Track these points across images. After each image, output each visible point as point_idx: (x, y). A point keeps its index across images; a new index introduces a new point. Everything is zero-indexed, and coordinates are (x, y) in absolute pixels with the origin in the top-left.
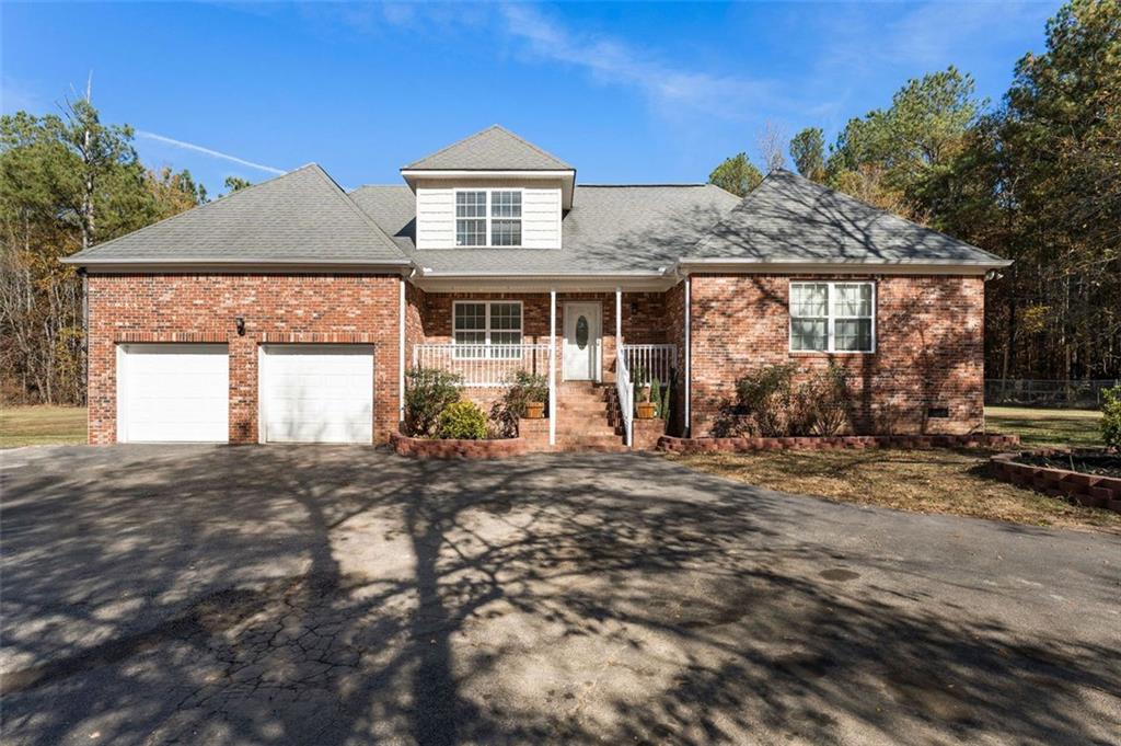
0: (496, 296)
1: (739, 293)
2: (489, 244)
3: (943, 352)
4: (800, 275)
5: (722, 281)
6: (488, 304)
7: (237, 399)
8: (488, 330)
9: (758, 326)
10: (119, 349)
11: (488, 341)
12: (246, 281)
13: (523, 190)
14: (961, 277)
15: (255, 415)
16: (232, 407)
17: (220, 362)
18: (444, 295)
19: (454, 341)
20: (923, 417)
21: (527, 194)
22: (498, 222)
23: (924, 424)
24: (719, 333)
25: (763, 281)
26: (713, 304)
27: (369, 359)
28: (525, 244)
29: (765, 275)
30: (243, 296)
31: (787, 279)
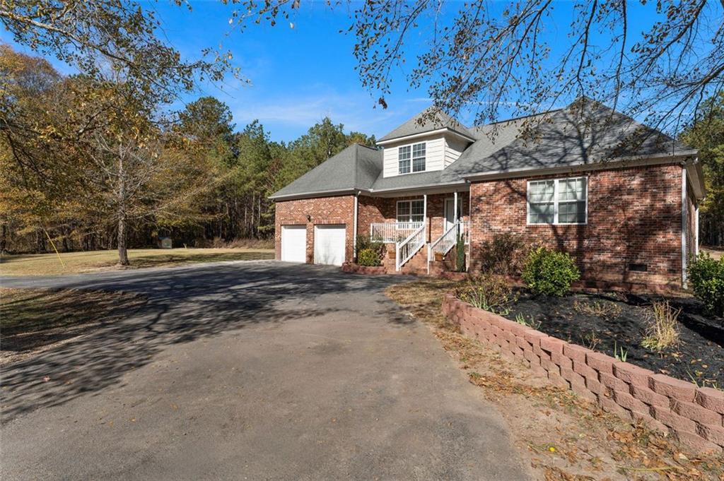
0: (413, 197)
1: (496, 191)
2: (412, 172)
3: (642, 223)
4: (533, 177)
5: (487, 185)
6: (411, 201)
7: (308, 246)
8: (411, 215)
9: (508, 210)
10: (282, 227)
11: (411, 220)
12: (311, 201)
13: (426, 142)
14: (660, 166)
15: (313, 252)
16: (307, 249)
17: (303, 232)
18: (393, 198)
19: (397, 220)
20: (625, 269)
21: (428, 143)
22: (416, 160)
23: (625, 274)
24: (485, 215)
25: (511, 182)
26: (482, 198)
27: (344, 230)
28: (427, 170)
29: (512, 179)
30: (309, 206)
31: (525, 180)
